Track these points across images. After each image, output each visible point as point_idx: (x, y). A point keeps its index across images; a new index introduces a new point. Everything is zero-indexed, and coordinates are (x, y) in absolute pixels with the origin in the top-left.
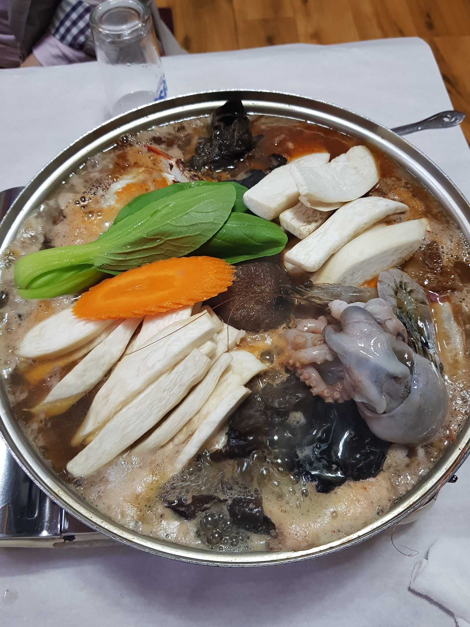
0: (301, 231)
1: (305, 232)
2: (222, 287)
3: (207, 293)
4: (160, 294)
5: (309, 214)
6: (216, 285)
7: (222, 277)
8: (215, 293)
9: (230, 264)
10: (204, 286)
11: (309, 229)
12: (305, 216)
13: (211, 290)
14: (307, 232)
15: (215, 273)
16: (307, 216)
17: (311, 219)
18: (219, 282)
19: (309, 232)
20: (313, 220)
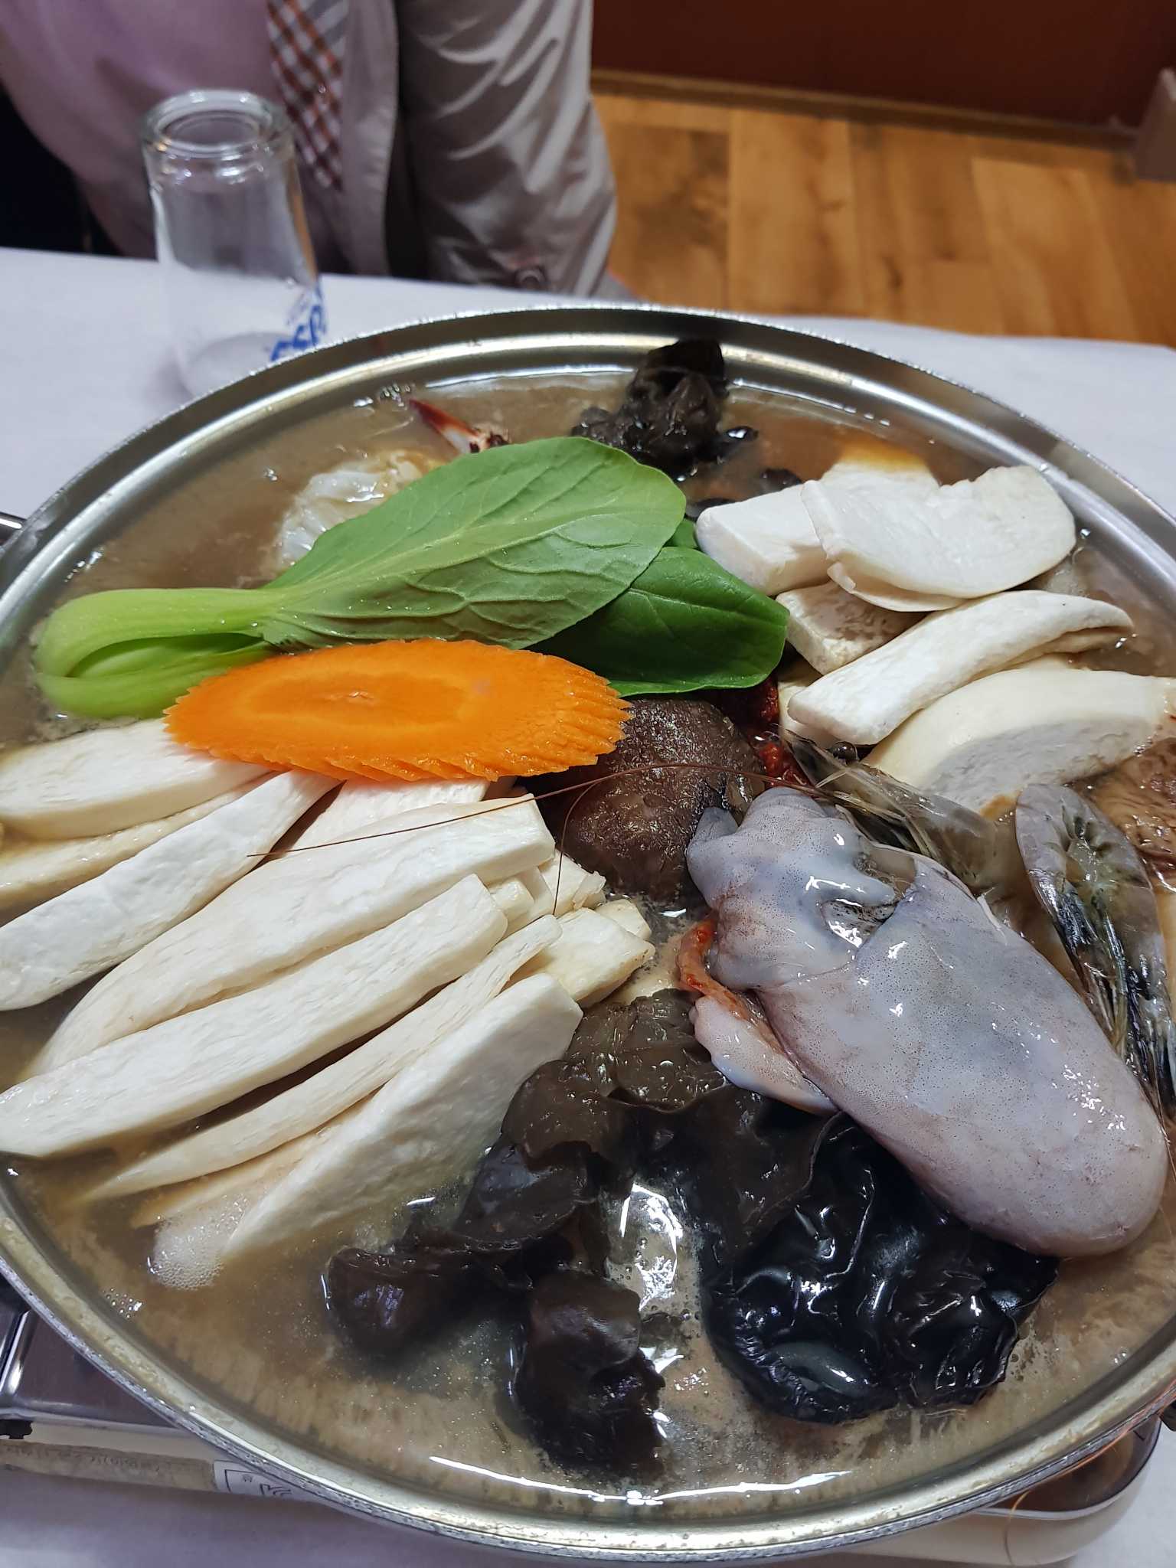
0: (824, 650)
1: (833, 652)
2: (584, 751)
3: (542, 758)
4: (412, 729)
5: (853, 614)
6: (569, 741)
7: (592, 723)
8: (562, 763)
9: (620, 694)
10: (536, 736)
11: (845, 649)
12: (842, 616)
13: (552, 752)
14: (839, 655)
15: (576, 709)
16: (849, 618)
17: (856, 627)
18: (580, 738)
19: (846, 656)
20: (861, 631)
